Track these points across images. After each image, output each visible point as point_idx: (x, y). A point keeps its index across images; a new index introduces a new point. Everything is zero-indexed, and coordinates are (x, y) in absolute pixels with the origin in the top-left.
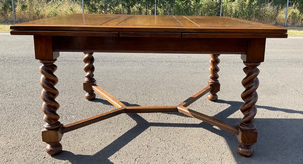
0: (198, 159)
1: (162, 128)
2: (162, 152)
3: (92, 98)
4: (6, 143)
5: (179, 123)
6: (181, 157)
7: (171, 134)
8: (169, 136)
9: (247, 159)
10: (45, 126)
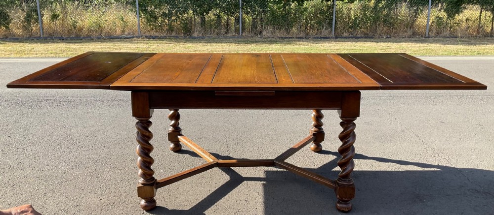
3: (178, 149)
10: (140, 182)
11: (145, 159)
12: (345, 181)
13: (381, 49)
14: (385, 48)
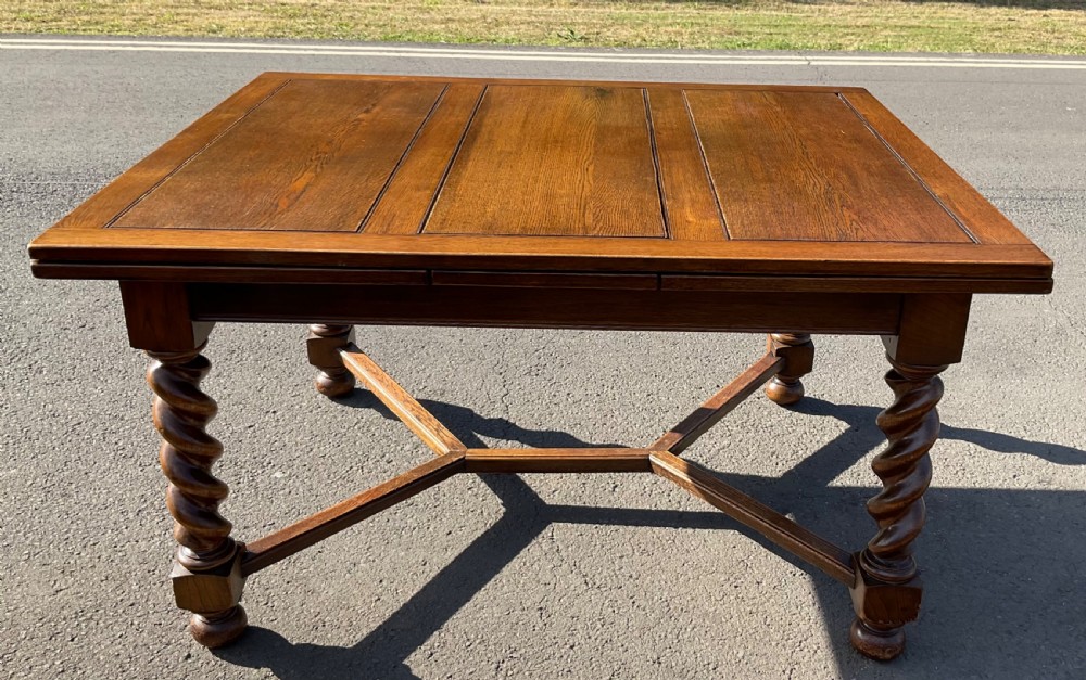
0: (711, 667)
1: (595, 531)
2: (589, 637)
3: (344, 390)
4: (52, 591)
5: (653, 508)
6: (655, 657)
7: (625, 559)
8: (617, 568)
9: (881, 668)
10: (184, 559)
11: (190, 491)
12: (889, 566)
13: (993, 30)
14: (1002, 26)
